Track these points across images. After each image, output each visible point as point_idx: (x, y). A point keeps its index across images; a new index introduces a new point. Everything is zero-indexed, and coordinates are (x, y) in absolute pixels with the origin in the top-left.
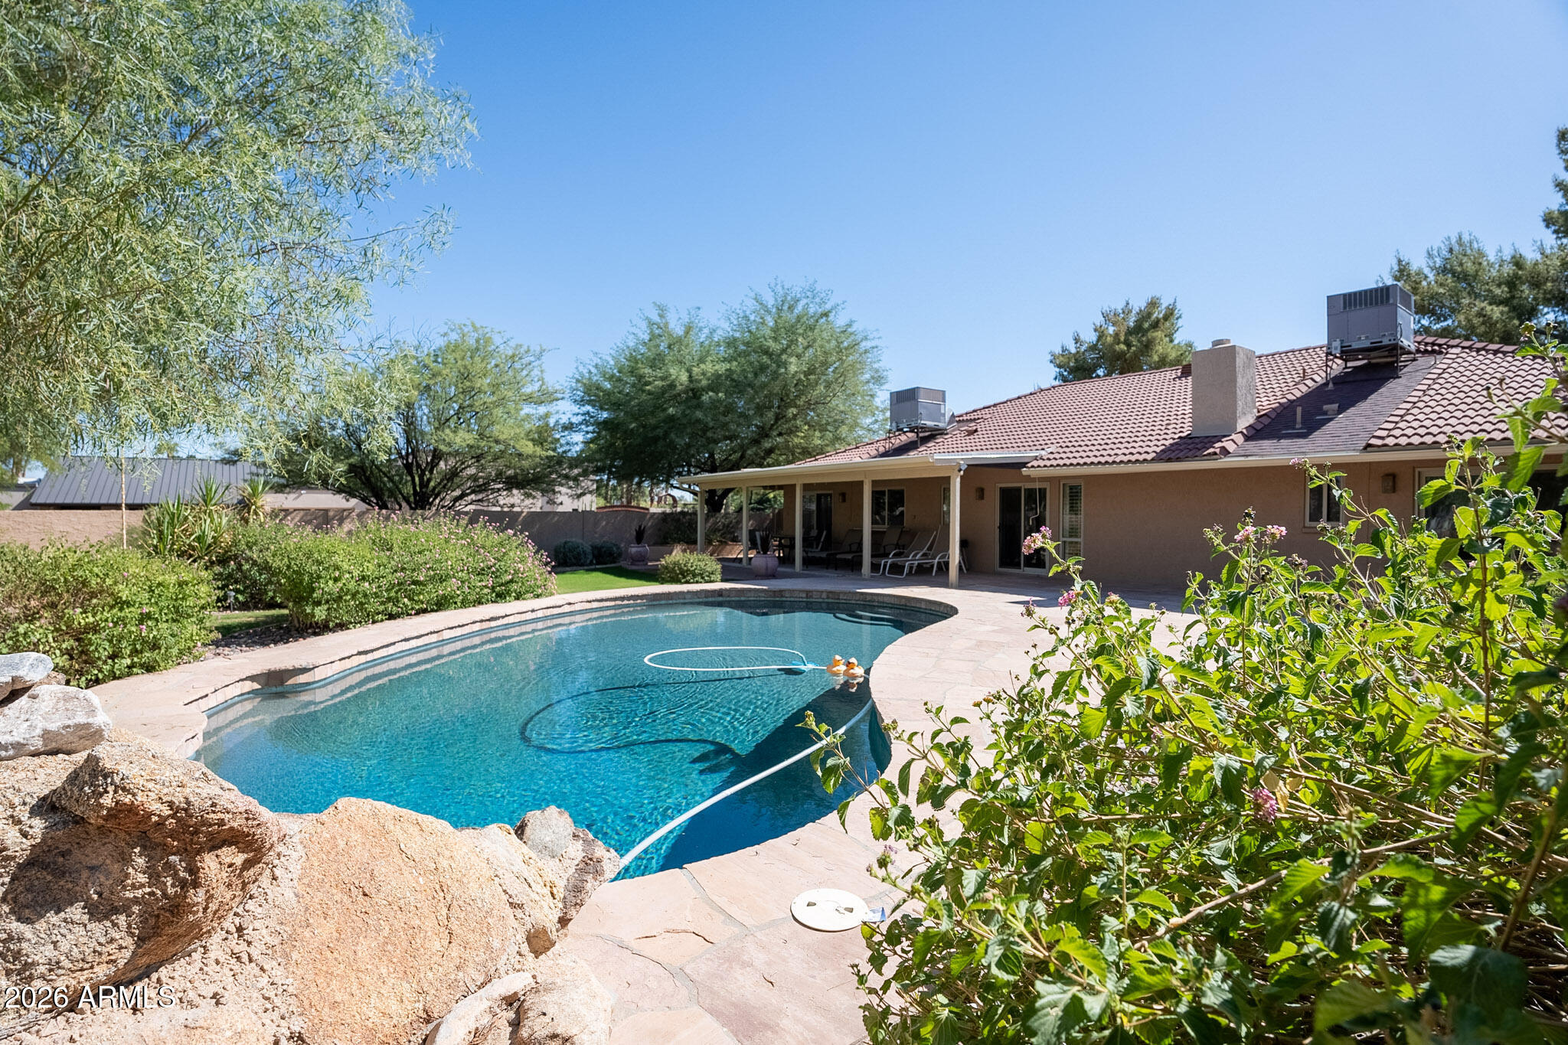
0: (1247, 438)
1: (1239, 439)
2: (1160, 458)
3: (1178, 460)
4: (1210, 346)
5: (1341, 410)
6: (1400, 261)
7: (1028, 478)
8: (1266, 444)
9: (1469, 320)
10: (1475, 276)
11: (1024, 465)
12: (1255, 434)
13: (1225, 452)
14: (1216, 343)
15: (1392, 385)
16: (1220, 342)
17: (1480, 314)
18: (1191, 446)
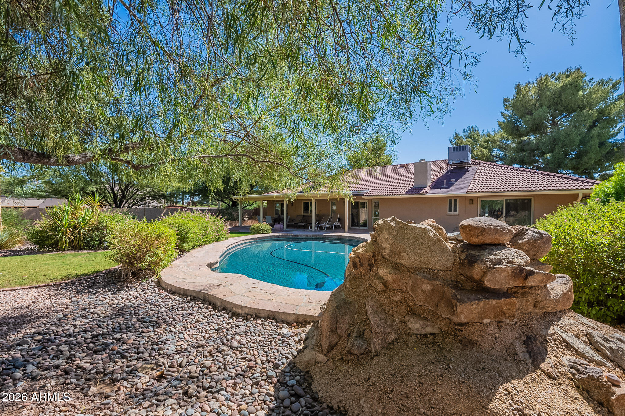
0: (431, 189)
1: (429, 189)
2: (407, 193)
3: (413, 194)
4: (418, 161)
5: (456, 181)
6: (456, 133)
7: (364, 199)
8: (438, 190)
9: (477, 153)
10: (478, 139)
11: (363, 195)
12: (433, 187)
13: (426, 192)
14: (421, 160)
15: (466, 174)
16: (422, 160)
17: (481, 151)
18: (416, 190)
